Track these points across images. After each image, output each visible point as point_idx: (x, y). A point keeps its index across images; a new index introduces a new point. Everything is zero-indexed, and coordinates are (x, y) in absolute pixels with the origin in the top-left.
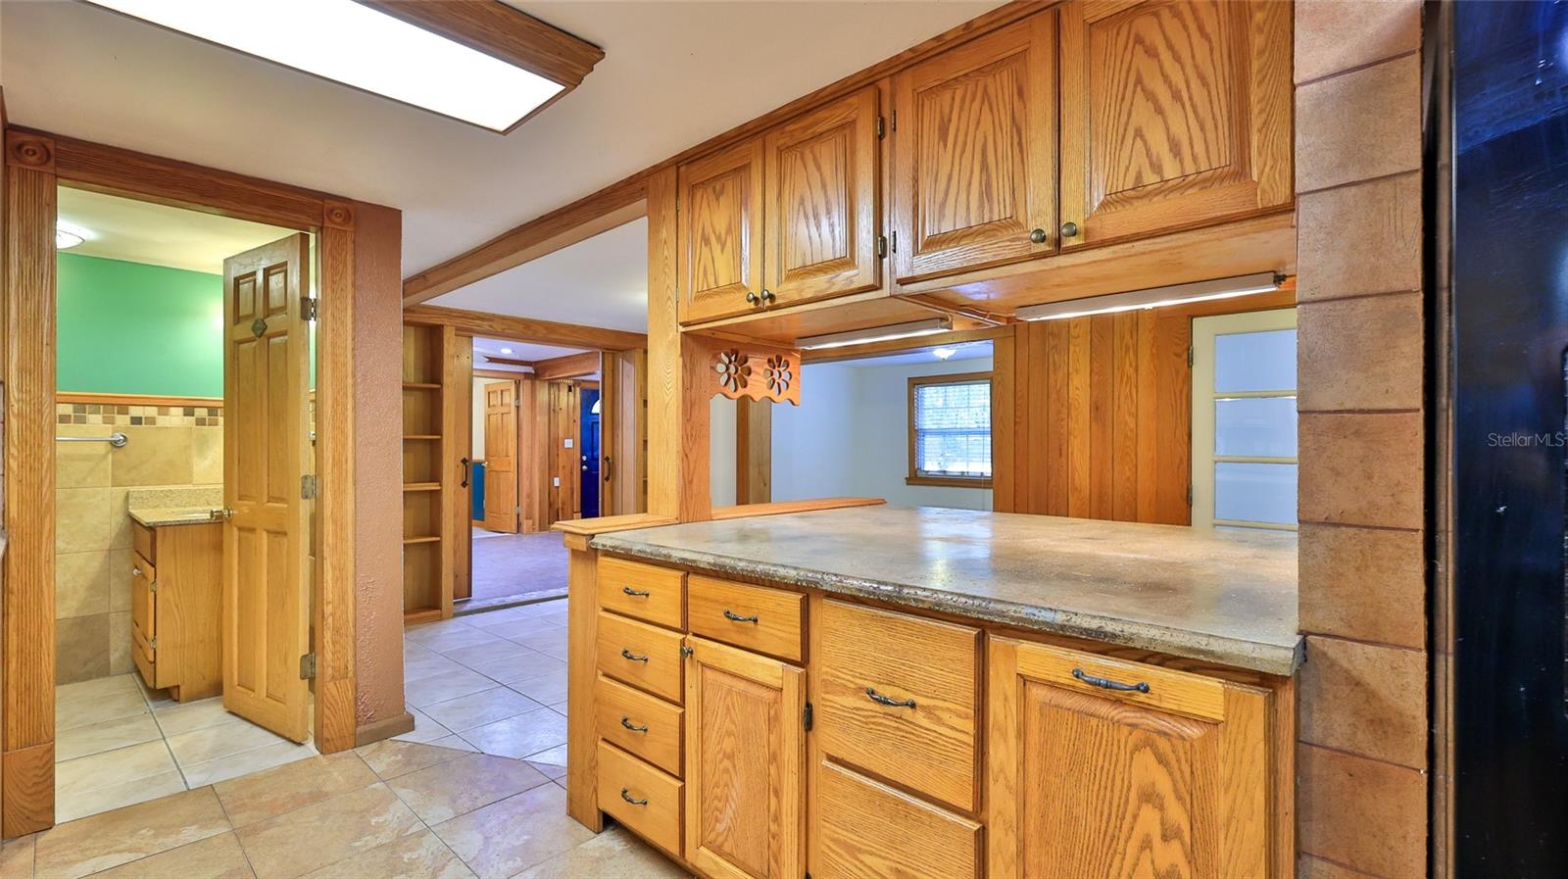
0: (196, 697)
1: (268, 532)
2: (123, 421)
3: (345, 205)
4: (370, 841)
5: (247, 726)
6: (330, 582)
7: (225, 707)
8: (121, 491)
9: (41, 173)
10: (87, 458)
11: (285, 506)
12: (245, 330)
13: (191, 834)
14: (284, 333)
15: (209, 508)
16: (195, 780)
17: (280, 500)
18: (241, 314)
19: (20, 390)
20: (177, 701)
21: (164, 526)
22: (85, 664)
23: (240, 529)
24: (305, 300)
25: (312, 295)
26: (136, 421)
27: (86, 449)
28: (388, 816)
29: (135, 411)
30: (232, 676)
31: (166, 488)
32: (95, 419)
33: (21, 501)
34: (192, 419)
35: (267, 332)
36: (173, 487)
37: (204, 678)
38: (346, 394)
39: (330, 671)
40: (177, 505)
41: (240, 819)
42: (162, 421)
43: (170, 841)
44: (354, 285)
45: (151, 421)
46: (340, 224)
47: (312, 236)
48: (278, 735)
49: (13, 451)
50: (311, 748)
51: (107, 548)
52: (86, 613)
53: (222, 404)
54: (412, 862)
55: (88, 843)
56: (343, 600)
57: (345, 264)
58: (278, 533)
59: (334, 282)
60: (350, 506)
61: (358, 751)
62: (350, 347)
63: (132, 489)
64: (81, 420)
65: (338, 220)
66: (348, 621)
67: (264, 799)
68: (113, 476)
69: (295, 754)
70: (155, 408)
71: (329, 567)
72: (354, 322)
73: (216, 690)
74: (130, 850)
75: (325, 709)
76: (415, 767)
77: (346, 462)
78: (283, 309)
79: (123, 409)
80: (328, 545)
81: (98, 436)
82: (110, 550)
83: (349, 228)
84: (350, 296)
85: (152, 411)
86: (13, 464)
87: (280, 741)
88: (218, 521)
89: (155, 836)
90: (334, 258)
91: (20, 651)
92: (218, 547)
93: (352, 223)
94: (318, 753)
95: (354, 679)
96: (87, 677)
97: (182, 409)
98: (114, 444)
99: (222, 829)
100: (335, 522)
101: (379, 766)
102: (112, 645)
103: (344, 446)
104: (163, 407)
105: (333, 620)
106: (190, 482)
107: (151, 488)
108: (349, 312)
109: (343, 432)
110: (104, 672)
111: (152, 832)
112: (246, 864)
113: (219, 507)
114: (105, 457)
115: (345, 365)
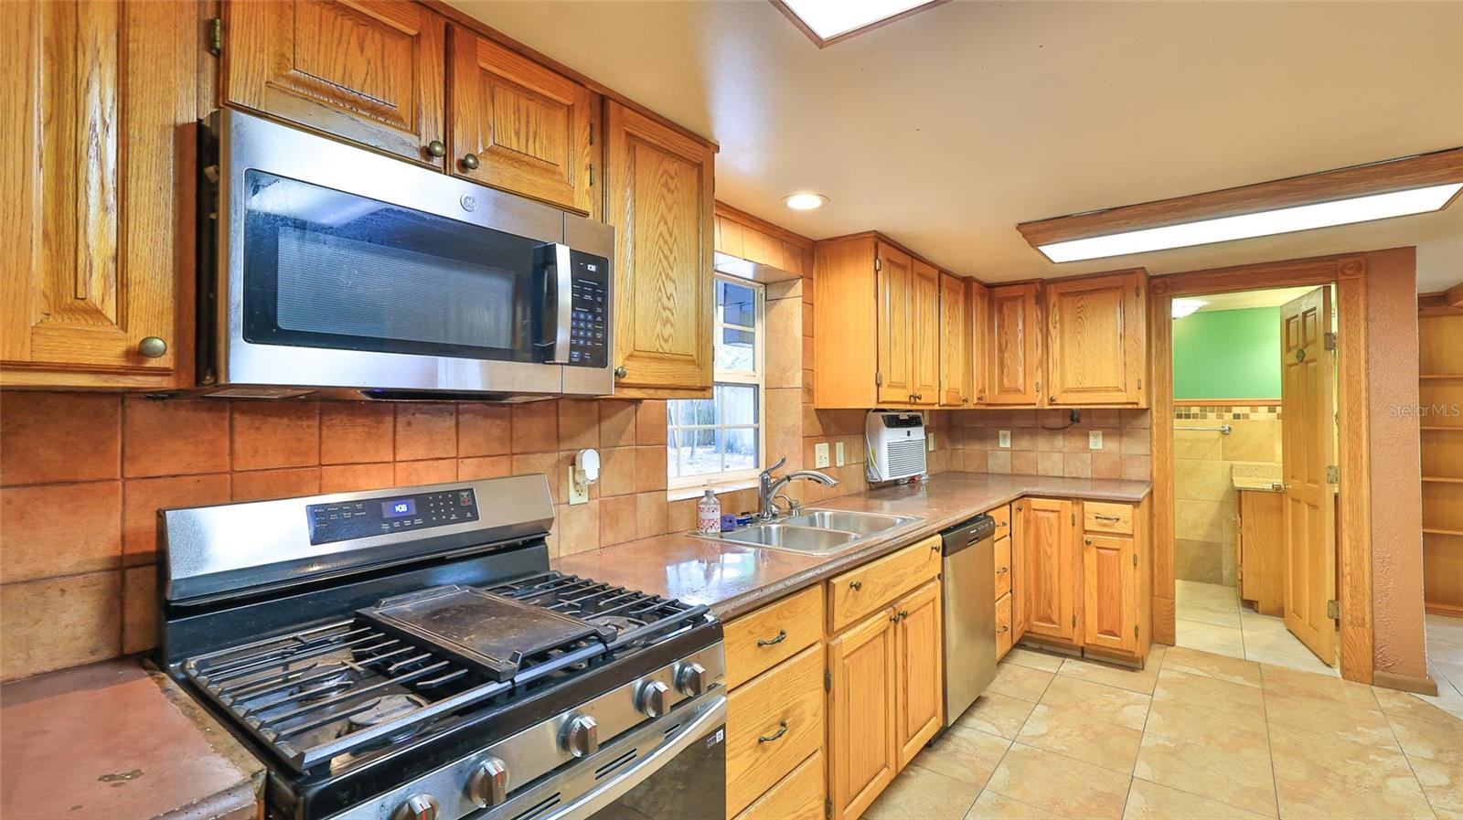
0: (1268, 613)
1: (1309, 504)
2: (1228, 416)
3: (1356, 259)
4: (1351, 737)
5: (1297, 642)
6: (1348, 549)
7: (1286, 625)
8: (1228, 463)
9: (1163, 297)
10: (1207, 441)
11: (1316, 486)
12: (1292, 358)
13: (1239, 679)
14: (1314, 360)
15: (1272, 480)
16: (1250, 656)
17: (1316, 482)
18: (1291, 345)
19: (1157, 412)
20: (1257, 611)
21: (1247, 490)
22: (1209, 573)
23: (1293, 500)
24: (1328, 335)
25: (1335, 329)
26: (1237, 416)
27: (1207, 435)
28: (1373, 732)
29: (1236, 410)
30: (1289, 607)
31: (1257, 463)
32: (1212, 416)
33: (1158, 470)
34: (1275, 414)
35: (1306, 359)
36: (1261, 464)
37: (1275, 602)
38: (1360, 405)
39: (1348, 617)
40: (1264, 477)
41: (1269, 686)
42: (1253, 416)
43: (1226, 677)
44: (1367, 319)
45: (1246, 416)
46: (1353, 275)
47: (1333, 287)
48: (1317, 656)
49: (1155, 443)
50: (1337, 671)
51: (1220, 499)
52: (1208, 540)
53: (1280, 403)
54: (1374, 761)
55: (1188, 660)
56: (1360, 564)
57: (1358, 305)
58: (1314, 507)
59: (1347, 320)
60: (1365, 492)
61: (1373, 687)
62: (1363, 368)
63: (1233, 462)
64: (1204, 417)
65: (1350, 272)
66: (1364, 583)
67: (1288, 683)
68: (1223, 452)
69: (1325, 670)
70: (1248, 408)
71: (1347, 537)
72: (1367, 348)
73: (1279, 613)
74: (1206, 672)
75: (1345, 645)
76: (1419, 718)
77: (1361, 457)
78: (1314, 342)
79: (1228, 409)
80: (1345, 521)
81: (1214, 427)
82: (1222, 502)
83: (1361, 276)
84: (1362, 329)
85: (1246, 410)
86: (1155, 450)
87: (1316, 659)
88: (1278, 491)
89: (1221, 672)
90: (1347, 301)
91: (1158, 547)
92: (1281, 510)
93: (1364, 271)
94: (1340, 676)
95: (1371, 631)
96: (1210, 582)
97: (1267, 408)
98: (1223, 432)
99: (1258, 686)
100: (1351, 504)
101: (1384, 703)
102: (1224, 563)
103: (1359, 446)
104: (1254, 406)
105: (1351, 579)
106: (1274, 461)
107: (1246, 463)
108: (1363, 341)
109: (1359, 436)
110: (1218, 581)
111: (1218, 669)
112: (1263, 706)
113: (1279, 481)
114: (1218, 440)
115: (1359, 383)
